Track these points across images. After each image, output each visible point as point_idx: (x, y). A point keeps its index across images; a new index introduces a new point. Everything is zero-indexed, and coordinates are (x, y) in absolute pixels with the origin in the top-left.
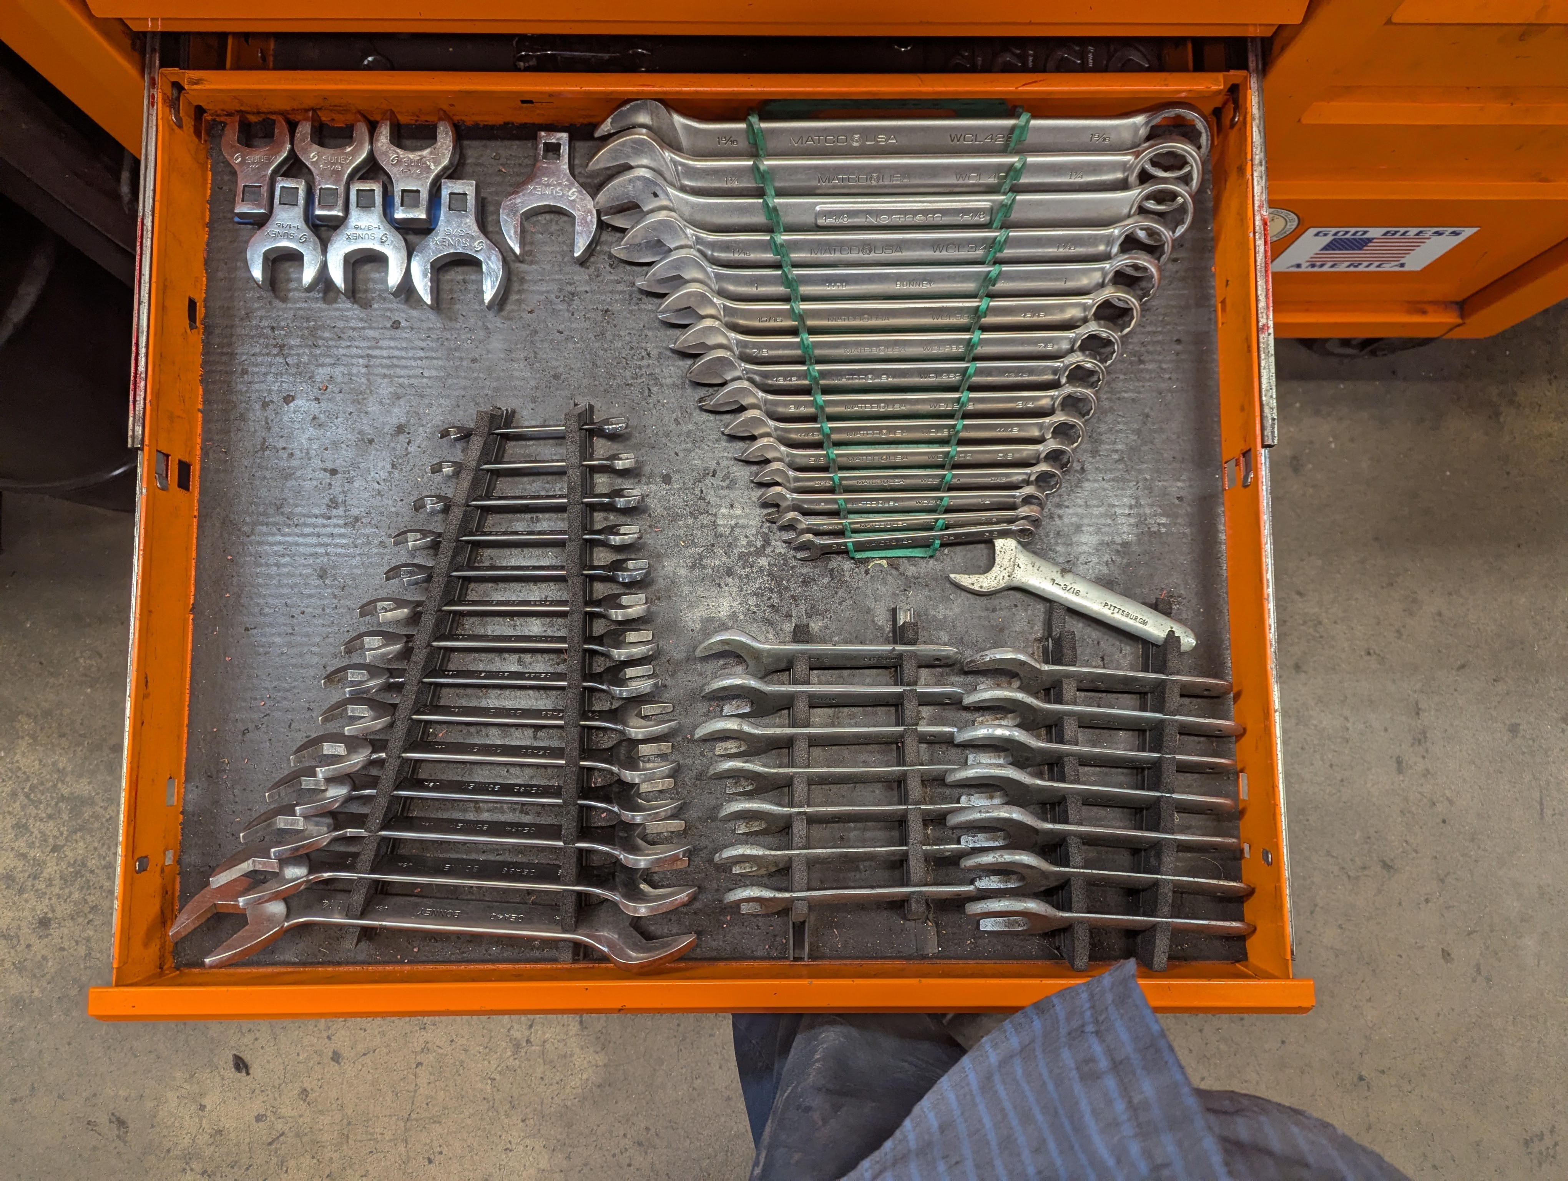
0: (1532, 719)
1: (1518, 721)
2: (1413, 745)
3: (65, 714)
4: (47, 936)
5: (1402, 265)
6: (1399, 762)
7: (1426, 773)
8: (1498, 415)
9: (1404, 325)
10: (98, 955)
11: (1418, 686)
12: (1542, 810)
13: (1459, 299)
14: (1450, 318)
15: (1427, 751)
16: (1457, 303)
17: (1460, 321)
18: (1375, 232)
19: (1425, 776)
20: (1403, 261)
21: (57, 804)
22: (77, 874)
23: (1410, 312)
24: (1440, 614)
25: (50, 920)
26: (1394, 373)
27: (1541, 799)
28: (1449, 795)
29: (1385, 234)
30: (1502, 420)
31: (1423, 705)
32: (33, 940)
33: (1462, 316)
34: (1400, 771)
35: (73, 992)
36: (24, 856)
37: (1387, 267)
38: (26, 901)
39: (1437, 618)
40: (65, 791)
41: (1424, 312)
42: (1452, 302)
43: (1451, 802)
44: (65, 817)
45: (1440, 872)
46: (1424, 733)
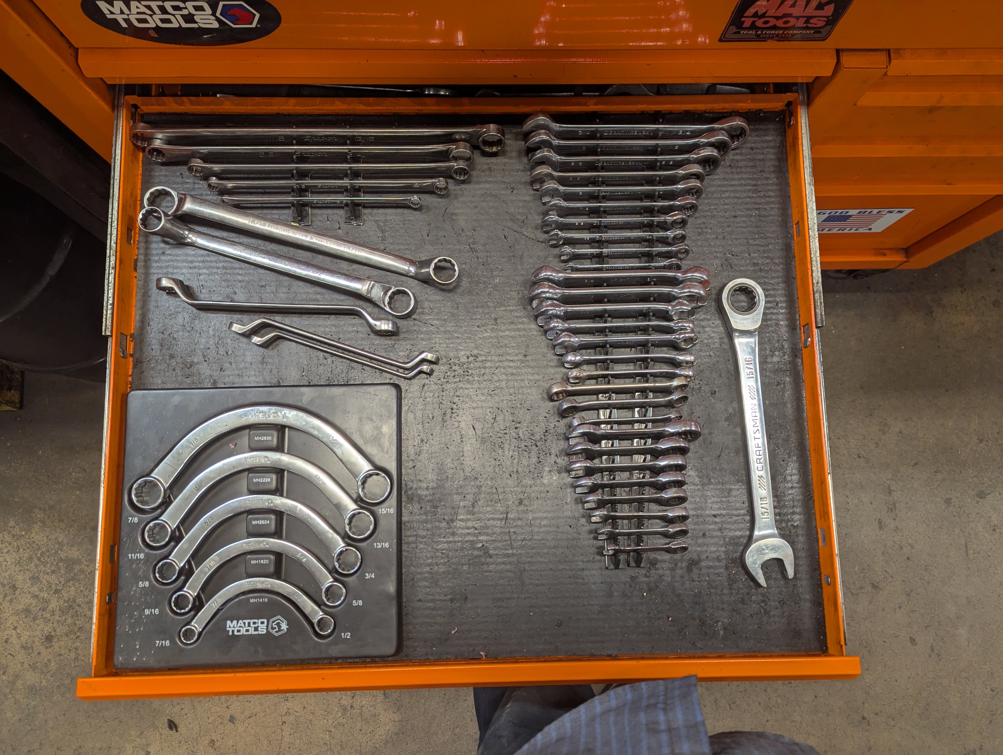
0: (958, 495)
1: (950, 497)
2: (888, 512)
3: (63, 507)
4: (50, 647)
5: (870, 229)
6: (880, 522)
7: (896, 529)
8: (932, 312)
9: (872, 262)
10: (83, 658)
11: (890, 476)
12: (967, 550)
13: (905, 247)
14: (900, 258)
15: (896, 516)
16: (903, 249)
17: (906, 260)
18: (852, 212)
19: (895, 530)
20: (870, 227)
21: (57, 563)
22: (71, 607)
23: (876, 255)
24: (901, 432)
25: (53, 636)
26: (868, 288)
27: (966, 543)
28: (910, 542)
29: (859, 213)
30: (934, 315)
31: (893, 488)
32: (42, 649)
33: (907, 257)
34: (881, 528)
35: (67, 682)
36: (37, 596)
37: (861, 231)
38: (38, 625)
39: (900, 435)
40: (63, 555)
41: (884, 255)
42: (901, 249)
43: (912, 547)
44: (63, 572)
45: (907, 589)
46: (894, 504)
